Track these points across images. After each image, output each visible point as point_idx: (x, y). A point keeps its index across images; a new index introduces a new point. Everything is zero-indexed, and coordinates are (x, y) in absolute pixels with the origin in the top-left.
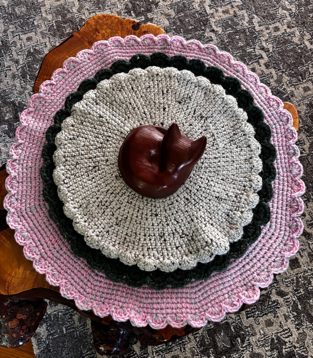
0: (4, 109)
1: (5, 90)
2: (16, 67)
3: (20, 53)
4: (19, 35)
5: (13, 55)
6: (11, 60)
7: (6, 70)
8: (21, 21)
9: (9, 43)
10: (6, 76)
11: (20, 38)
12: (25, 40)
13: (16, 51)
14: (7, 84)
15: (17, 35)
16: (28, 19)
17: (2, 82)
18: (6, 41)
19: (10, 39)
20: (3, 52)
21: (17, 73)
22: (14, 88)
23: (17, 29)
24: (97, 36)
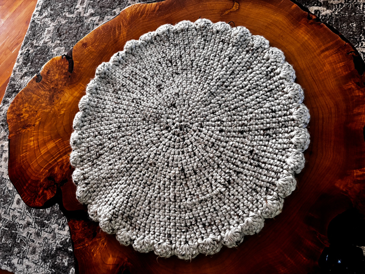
0: (58, 261)
1: (44, 250)
2: (32, 227)
3: (24, 217)
4: (10, 209)
5: (21, 224)
6: (24, 229)
7: (29, 238)
8: (2, 200)
9: (11, 221)
10: (33, 242)
11: (13, 210)
12: (17, 206)
13: (20, 219)
14: (40, 245)
15: (9, 211)
16: (4, 193)
17: (35, 248)
18: (8, 223)
19: (9, 218)
20: (14, 231)
21: (37, 230)
22: (47, 240)
23: (4, 208)
24: (23, 118)
